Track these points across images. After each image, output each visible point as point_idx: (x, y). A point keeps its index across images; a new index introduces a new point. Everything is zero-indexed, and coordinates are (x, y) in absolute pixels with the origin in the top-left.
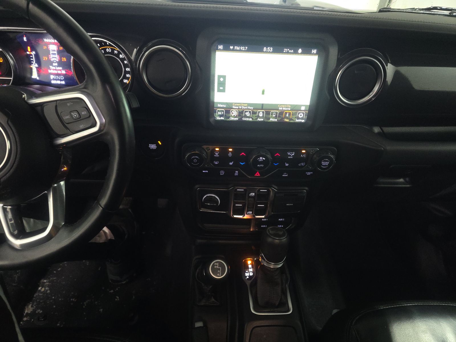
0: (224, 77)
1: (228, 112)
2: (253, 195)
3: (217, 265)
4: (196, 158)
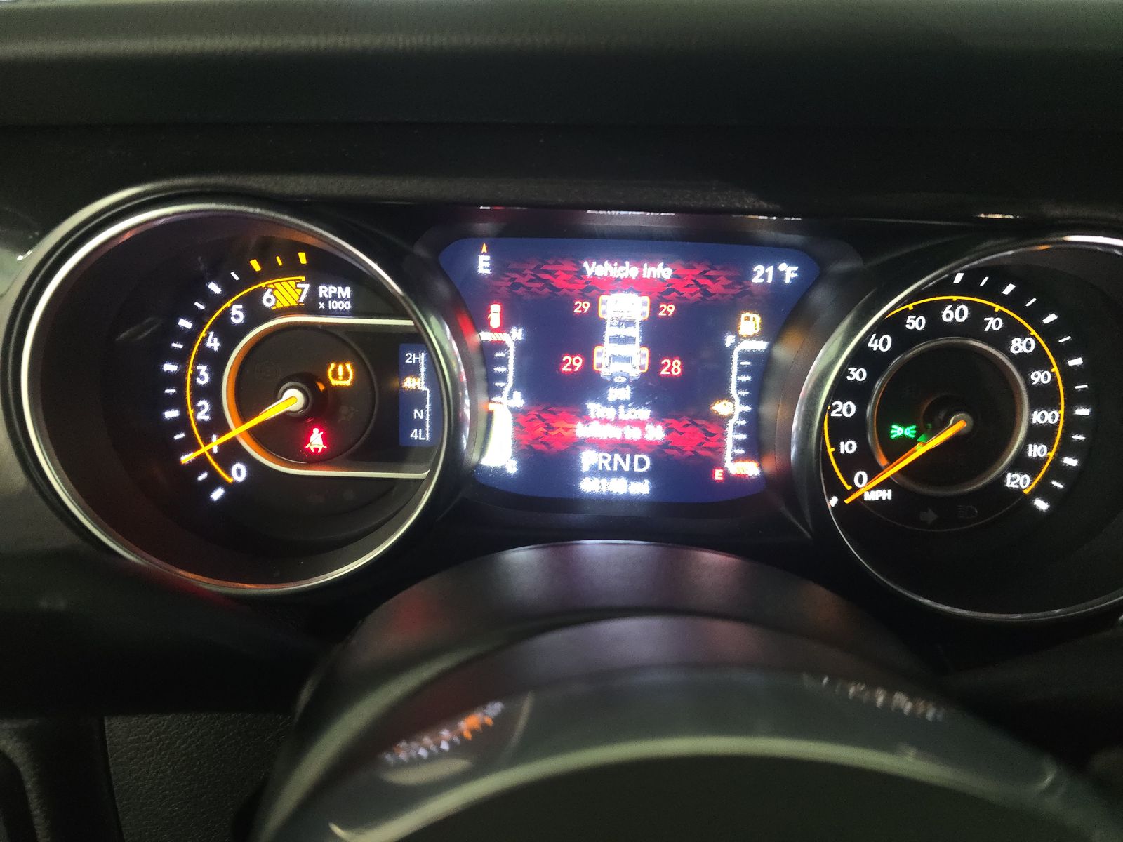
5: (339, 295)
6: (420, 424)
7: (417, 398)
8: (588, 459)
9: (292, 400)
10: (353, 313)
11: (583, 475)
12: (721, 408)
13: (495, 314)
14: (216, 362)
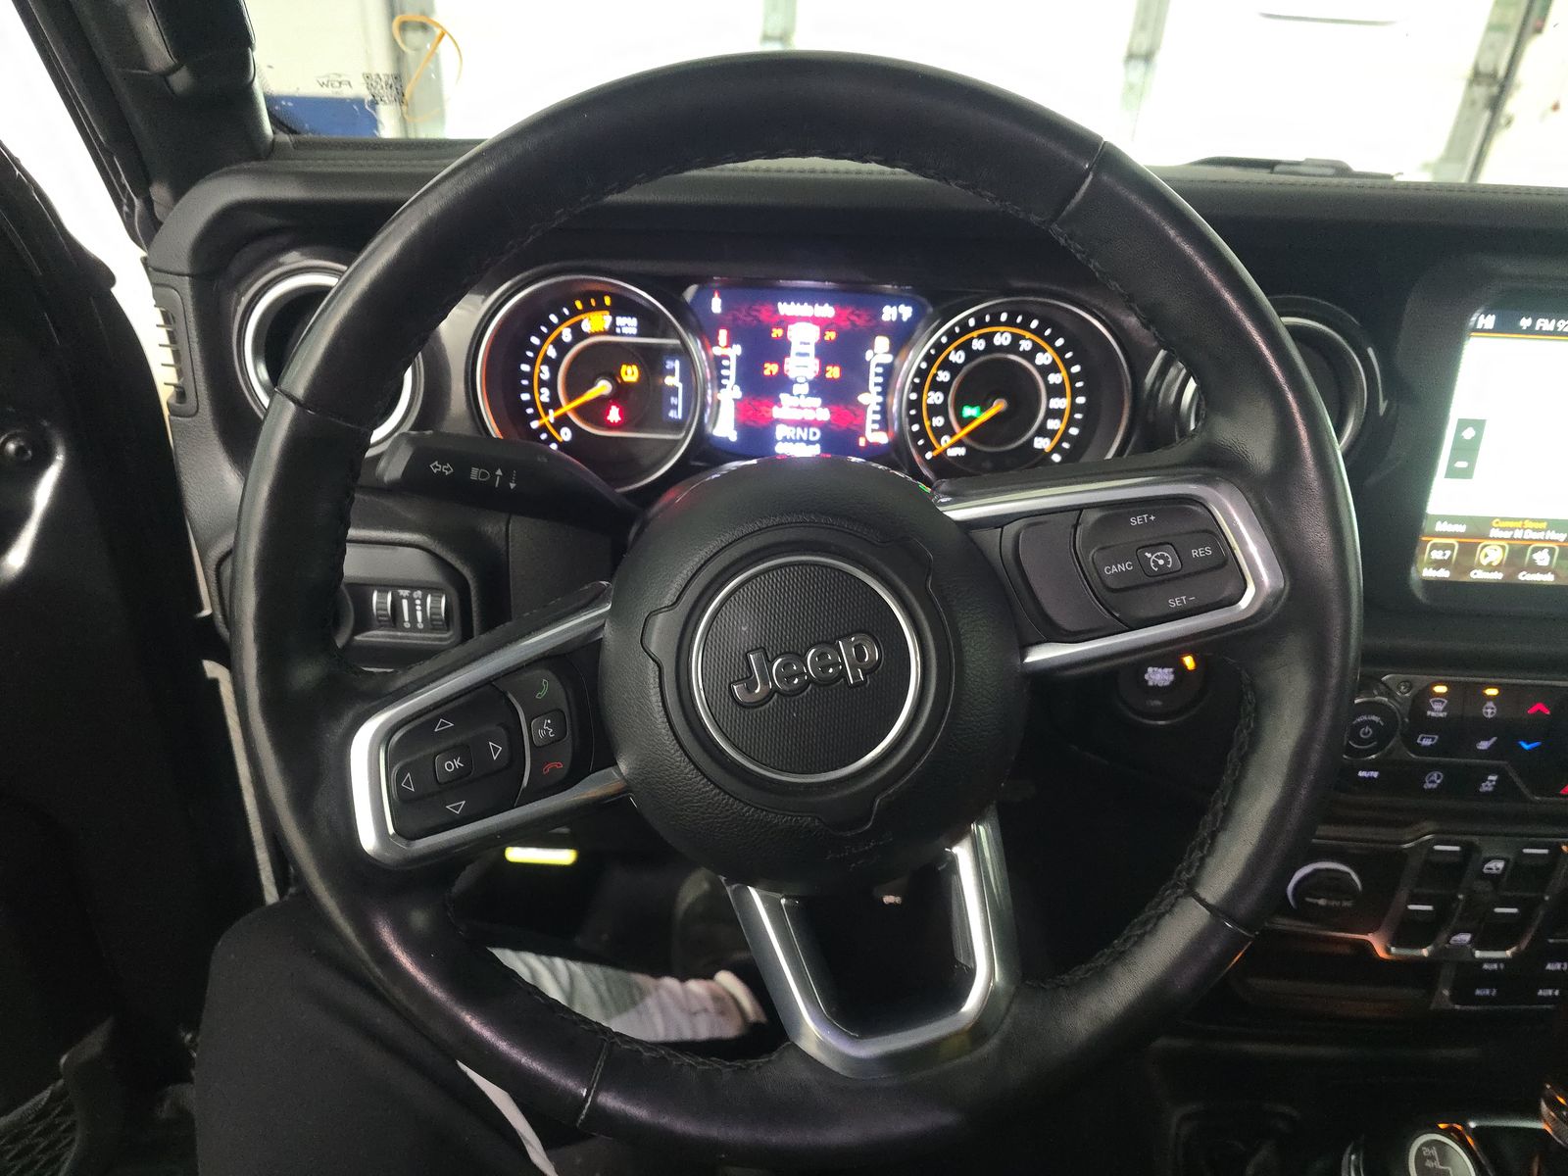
0: (1479, 425)
1: (1468, 550)
2: (1498, 869)
3: (1432, 1158)
4: (1371, 724)
5: (629, 325)
6: (675, 407)
7: (674, 391)
8: (781, 431)
9: (603, 387)
10: (639, 335)
11: (777, 441)
12: (863, 398)
13: (723, 335)
14: (554, 365)
